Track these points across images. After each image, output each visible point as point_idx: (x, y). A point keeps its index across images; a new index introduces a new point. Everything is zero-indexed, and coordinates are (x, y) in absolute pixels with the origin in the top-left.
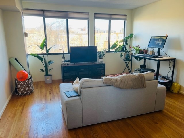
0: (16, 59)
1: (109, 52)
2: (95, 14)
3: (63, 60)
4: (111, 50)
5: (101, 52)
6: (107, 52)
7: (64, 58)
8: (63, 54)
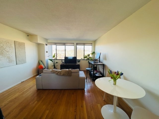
0: (41, 61)
1: (84, 60)
2: (77, 43)
3: (62, 62)
4: (85, 59)
5: (78, 60)
6: (83, 60)
7: (62, 61)
8: (62, 60)
